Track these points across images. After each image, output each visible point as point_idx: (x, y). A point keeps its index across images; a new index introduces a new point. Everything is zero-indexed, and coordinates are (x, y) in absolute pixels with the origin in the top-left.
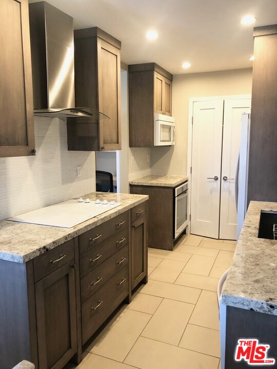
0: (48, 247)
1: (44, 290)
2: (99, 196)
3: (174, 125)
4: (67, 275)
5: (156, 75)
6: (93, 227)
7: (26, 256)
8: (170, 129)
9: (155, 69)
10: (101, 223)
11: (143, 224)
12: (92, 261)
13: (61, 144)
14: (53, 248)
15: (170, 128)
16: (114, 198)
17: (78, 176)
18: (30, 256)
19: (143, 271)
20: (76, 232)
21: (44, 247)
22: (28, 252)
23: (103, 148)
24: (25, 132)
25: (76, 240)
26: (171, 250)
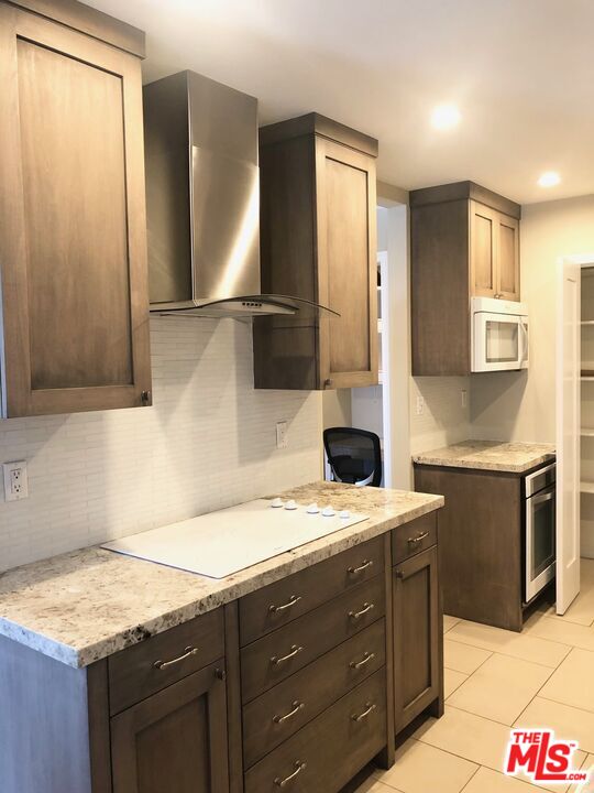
0: (150, 629)
1: (137, 735)
2: (326, 492)
3: (524, 320)
4: (205, 696)
5: (474, 208)
6: (278, 578)
7: (87, 651)
8: (516, 330)
9: (472, 196)
10: (303, 566)
11: (429, 566)
12: (275, 662)
13: (237, 374)
14: (163, 629)
15: (513, 328)
16: (358, 500)
17: (280, 446)
18: (99, 649)
19: (429, 685)
20: (230, 591)
21: (139, 629)
22: (95, 642)
23: (327, 383)
24: (126, 355)
25: (232, 609)
26: (518, 629)
